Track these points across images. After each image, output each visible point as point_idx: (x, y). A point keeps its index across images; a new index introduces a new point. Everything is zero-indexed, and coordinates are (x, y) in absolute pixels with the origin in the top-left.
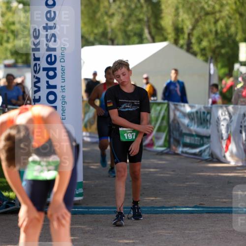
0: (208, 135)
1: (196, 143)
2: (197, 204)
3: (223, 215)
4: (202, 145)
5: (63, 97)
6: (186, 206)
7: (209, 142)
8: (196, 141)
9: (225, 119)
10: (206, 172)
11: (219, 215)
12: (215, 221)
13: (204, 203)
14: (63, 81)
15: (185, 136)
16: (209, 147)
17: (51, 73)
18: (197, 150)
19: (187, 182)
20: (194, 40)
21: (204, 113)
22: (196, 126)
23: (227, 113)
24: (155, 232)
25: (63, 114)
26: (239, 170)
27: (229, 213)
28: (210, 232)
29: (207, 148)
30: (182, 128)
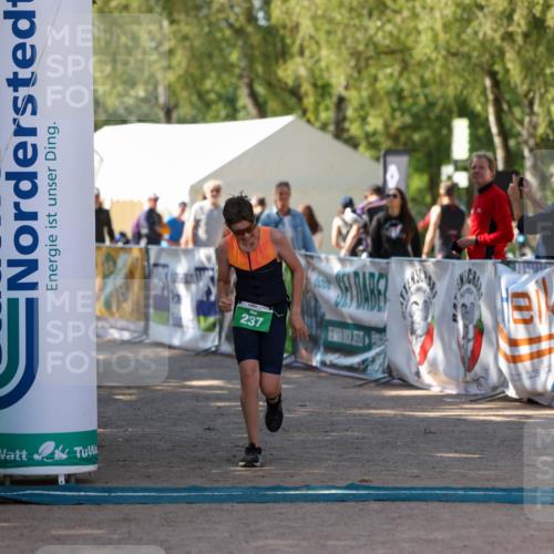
0: (381, 326)
1: (354, 343)
2: (356, 480)
3: (413, 504)
4: (368, 348)
5: (53, 239)
6: (331, 484)
7: (383, 341)
8: (355, 338)
9: (419, 289)
10: (375, 408)
11: (403, 505)
12: (394, 519)
13: (371, 478)
14: (53, 202)
15: (330, 328)
16: (384, 352)
17: (25, 185)
18: (355, 360)
19: (332, 431)
20: (350, 113)
21: (372, 275)
22: (354, 304)
23: (423, 276)
24: (260, 543)
25: (53, 277)
26: (450, 403)
27: (426, 501)
28: (383, 543)
29: (378, 354)
30: (324, 309)
